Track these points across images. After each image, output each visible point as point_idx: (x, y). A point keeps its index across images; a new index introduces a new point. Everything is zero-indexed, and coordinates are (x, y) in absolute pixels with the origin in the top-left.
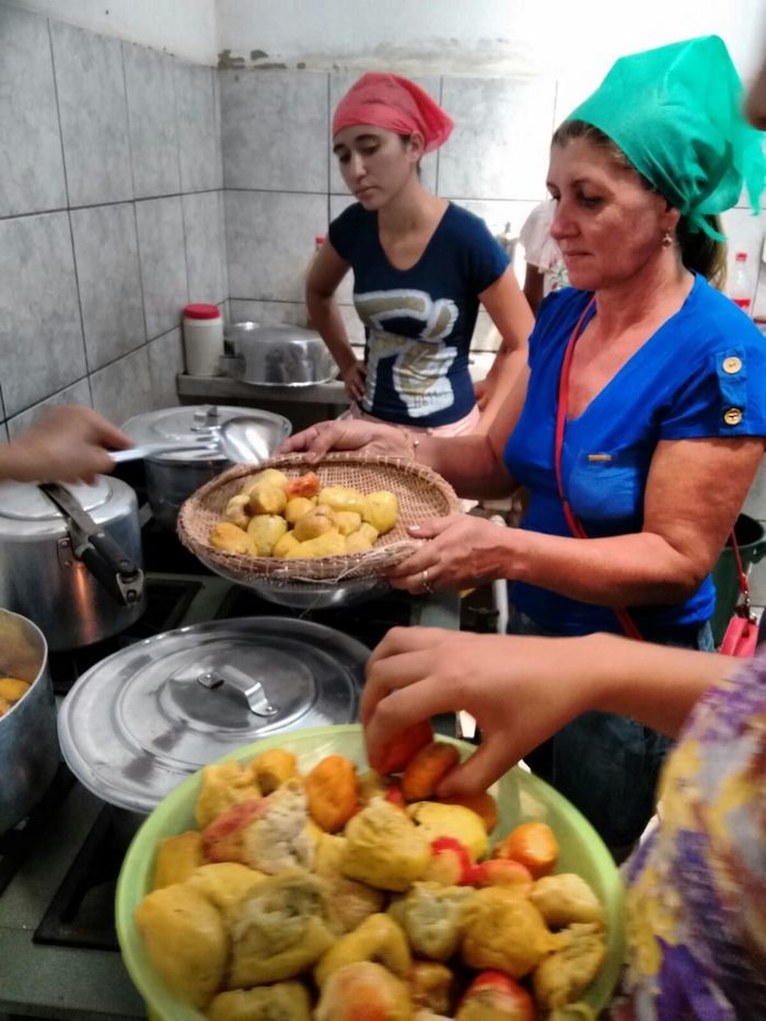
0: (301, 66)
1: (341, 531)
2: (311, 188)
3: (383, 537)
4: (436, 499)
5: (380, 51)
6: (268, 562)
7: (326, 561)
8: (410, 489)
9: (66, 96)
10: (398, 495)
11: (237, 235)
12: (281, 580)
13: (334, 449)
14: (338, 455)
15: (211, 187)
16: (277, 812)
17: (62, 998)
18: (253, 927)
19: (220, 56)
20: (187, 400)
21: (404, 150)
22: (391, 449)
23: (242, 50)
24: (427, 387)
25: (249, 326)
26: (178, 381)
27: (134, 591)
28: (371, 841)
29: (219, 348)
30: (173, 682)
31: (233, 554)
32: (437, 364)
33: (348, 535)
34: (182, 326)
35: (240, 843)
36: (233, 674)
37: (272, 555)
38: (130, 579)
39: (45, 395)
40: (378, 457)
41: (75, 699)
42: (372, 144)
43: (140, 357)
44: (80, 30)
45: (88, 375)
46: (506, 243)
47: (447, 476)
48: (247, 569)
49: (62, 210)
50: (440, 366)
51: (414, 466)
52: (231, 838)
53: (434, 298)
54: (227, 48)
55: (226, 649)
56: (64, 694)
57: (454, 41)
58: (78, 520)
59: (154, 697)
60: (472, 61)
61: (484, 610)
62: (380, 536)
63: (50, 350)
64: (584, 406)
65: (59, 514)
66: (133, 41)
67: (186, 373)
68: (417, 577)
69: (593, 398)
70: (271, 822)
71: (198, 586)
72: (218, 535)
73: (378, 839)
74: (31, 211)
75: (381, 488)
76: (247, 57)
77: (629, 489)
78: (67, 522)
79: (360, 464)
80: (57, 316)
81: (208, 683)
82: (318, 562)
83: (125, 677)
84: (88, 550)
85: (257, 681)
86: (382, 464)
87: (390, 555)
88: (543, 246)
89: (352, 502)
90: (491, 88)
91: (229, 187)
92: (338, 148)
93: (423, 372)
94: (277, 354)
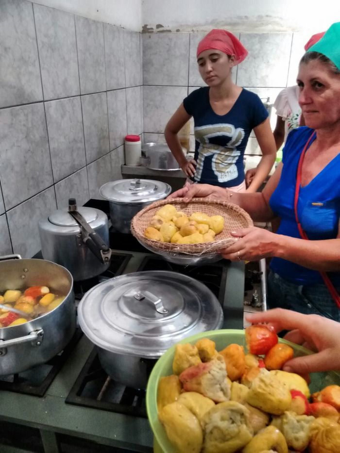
0: (178, 31)
1: (200, 232)
2: (181, 84)
3: (217, 236)
4: (241, 220)
5: (212, 23)
6: (170, 245)
7: (196, 245)
8: (229, 215)
9: (80, 47)
10: (224, 217)
11: (148, 105)
12: (175, 253)
13: (195, 196)
14: (197, 199)
15: (138, 84)
16: (214, 370)
17: (77, 428)
18: (216, 427)
19: (143, 27)
20: (127, 176)
21: (229, 61)
22: (220, 197)
23: (152, 24)
24: (227, 169)
25: (152, 144)
26: (122, 167)
27: (107, 258)
28: (264, 390)
29: (139, 154)
30: (124, 297)
31: (155, 241)
32: (232, 158)
33: (203, 234)
34: (124, 144)
35: (199, 384)
36: (149, 295)
37: (170, 242)
38: (106, 253)
39: (69, 174)
40: (215, 200)
41: (84, 302)
42: (215, 57)
43: (107, 158)
44: (87, 19)
45: (87, 165)
46: (267, 106)
47: (247, 210)
48: (162, 248)
49: (78, 96)
50: (233, 159)
51: (231, 205)
52: (194, 381)
53: (236, 127)
54: (146, 24)
55: (147, 284)
56: (80, 299)
57: (246, 17)
58: (85, 227)
59: (116, 303)
60: (254, 26)
61: (255, 272)
62: (216, 235)
63: (72, 155)
64: (310, 181)
65: (77, 224)
66: (108, 23)
67: (125, 165)
68: (235, 254)
69: (314, 176)
70: (213, 375)
71: (131, 256)
72: (148, 232)
73: (268, 390)
74: (66, 96)
75: (216, 214)
76: (154, 27)
77: (331, 219)
78: (80, 227)
79: (207, 203)
80: (75, 141)
81: (138, 298)
82: (192, 246)
83: (104, 294)
84: (88, 240)
85: (160, 299)
86: (217, 203)
87: (224, 244)
88: (284, 108)
89: (205, 220)
90: (263, 37)
91: (145, 84)
92: (199, 60)
93: (226, 162)
94: (164, 156)
